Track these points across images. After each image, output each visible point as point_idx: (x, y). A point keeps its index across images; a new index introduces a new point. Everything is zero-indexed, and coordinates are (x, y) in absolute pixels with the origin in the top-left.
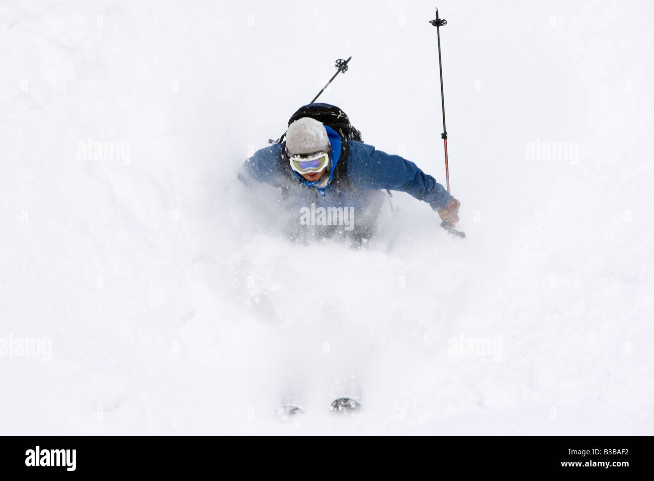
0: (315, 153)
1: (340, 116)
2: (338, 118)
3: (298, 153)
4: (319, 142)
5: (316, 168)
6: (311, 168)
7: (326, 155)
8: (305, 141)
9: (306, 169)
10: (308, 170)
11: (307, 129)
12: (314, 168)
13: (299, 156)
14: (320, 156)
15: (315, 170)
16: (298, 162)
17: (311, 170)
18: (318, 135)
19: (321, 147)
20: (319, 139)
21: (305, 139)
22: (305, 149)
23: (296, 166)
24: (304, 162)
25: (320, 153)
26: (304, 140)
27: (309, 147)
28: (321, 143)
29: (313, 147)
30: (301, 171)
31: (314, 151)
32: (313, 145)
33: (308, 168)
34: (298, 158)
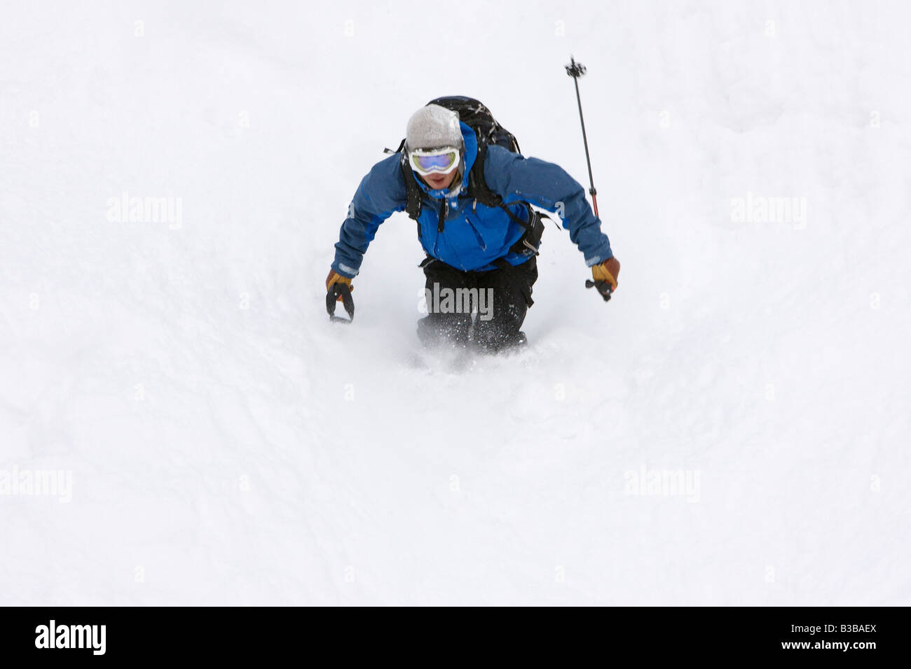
0: (441, 147)
1: (479, 110)
2: (476, 112)
3: (419, 145)
4: (448, 133)
5: (443, 168)
6: (436, 167)
7: (457, 153)
8: (430, 131)
9: (429, 169)
10: (432, 169)
11: (433, 116)
12: (440, 168)
13: (421, 150)
14: (448, 150)
15: (442, 170)
16: (419, 157)
17: (435, 170)
18: (447, 125)
19: (450, 141)
20: (448, 129)
21: (430, 128)
22: (429, 142)
23: (416, 165)
24: (427, 157)
25: (449, 148)
26: (428, 129)
27: (435, 137)
28: (450, 136)
29: (439, 140)
30: (423, 171)
31: (441, 144)
32: (440, 137)
33: (433, 167)
34: (420, 153)
